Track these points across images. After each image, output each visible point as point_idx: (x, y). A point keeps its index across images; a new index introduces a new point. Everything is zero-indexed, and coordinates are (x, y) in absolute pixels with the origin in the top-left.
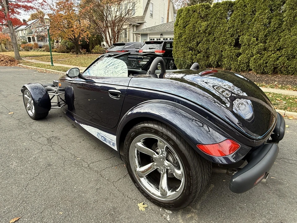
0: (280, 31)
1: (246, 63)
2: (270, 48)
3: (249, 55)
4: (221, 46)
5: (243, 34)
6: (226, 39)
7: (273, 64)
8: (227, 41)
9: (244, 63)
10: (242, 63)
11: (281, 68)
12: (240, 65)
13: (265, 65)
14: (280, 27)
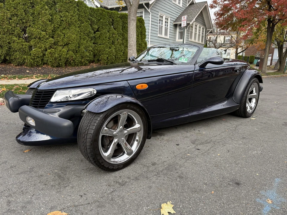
0: (62, 29)
1: (41, 56)
2: (59, 43)
3: (43, 49)
4: (6, 37)
5: (30, 26)
6: (12, 28)
7: (66, 58)
8: (14, 31)
9: (38, 57)
10: (37, 57)
11: (70, 61)
12: (34, 59)
13: (59, 58)
14: (61, 25)
